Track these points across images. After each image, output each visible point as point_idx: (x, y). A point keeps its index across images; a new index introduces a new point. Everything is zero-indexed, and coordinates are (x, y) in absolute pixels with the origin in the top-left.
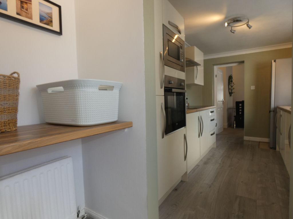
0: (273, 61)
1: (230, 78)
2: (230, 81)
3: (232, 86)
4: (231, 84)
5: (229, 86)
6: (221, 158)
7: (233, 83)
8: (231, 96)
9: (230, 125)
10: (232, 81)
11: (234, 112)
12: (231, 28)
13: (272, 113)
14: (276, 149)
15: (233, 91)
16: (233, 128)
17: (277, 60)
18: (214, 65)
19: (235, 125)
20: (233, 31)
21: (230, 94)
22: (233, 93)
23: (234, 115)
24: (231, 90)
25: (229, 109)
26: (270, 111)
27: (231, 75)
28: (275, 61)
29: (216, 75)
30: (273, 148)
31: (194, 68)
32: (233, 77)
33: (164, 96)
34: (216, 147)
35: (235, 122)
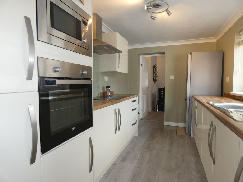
0: (189, 53)
1: (155, 67)
2: (155, 70)
3: (156, 75)
4: (155, 73)
5: (154, 74)
6: (141, 151)
7: (157, 72)
8: (155, 83)
9: (154, 109)
10: (156, 70)
11: (157, 97)
12: (151, 14)
13: (188, 102)
14: (191, 135)
15: (157, 79)
16: (156, 111)
17: (192, 53)
18: (139, 54)
19: (158, 109)
20: (153, 18)
21: (155, 81)
22: (156, 80)
23: (157, 100)
24: (156, 78)
25: (153, 95)
26: (186, 100)
27: (155, 65)
28: (191, 54)
29: (141, 64)
30: (188, 134)
31: (116, 55)
32: (157, 67)
33: (38, 92)
34: (139, 134)
35: (157, 106)
